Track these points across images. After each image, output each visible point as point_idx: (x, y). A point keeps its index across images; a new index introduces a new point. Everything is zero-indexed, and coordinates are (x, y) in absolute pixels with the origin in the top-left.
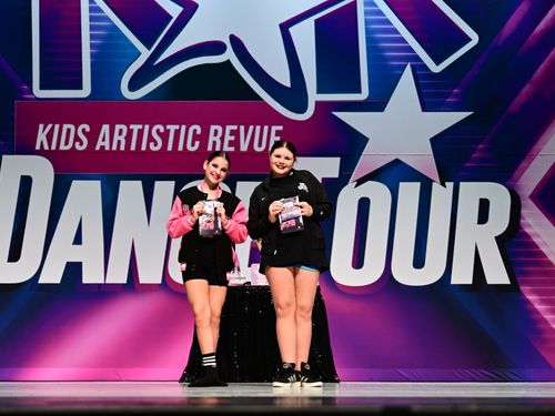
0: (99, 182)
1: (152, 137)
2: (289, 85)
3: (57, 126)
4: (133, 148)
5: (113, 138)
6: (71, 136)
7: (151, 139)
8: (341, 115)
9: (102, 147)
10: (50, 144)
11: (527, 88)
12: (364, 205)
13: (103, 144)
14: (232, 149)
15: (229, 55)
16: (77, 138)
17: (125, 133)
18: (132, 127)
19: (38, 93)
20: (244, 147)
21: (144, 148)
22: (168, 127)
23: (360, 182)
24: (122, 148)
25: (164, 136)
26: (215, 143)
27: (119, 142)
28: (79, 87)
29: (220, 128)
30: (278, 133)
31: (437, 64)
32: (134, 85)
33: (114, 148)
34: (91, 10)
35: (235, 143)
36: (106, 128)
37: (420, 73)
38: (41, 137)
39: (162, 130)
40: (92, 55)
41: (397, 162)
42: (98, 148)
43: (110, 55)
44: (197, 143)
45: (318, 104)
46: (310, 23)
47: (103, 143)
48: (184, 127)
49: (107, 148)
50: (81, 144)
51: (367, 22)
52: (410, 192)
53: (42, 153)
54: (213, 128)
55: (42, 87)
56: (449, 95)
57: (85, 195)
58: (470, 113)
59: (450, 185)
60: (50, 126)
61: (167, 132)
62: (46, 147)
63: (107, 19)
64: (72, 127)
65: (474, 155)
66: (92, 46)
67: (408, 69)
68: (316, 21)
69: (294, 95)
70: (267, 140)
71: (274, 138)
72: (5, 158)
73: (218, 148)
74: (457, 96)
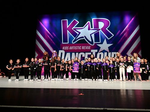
1: (75, 48)
2: (91, 41)
4: (73, 49)
5: (71, 48)
6: (66, 48)
8: (98, 45)
11: (120, 41)
12: (100, 55)
15: (84, 38)
18: (73, 47)
19: (63, 43)
23: (100, 52)
25: (77, 48)
28: (67, 42)
31: (109, 38)
32: (73, 42)
34: (69, 33)
35: (85, 48)
36: (70, 47)
37: (107, 39)
38: (63, 48)
41: (104, 50)
43: (71, 39)
44: (81, 48)
45: (95, 43)
46: (94, 34)
47: (70, 49)
48: (79, 47)
50: (68, 49)
51: (100, 34)
52: (106, 53)
53: (63, 50)
54: (83, 47)
57: (68, 55)
58: (113, 44)
59: (111, 53)
65: (113, 49)
67: (105, 39)
69: (92, 43)
70: (89, 48)
71: (90, 48)
72: (59, 50)
73: (83, 49)
74: (111, 42)
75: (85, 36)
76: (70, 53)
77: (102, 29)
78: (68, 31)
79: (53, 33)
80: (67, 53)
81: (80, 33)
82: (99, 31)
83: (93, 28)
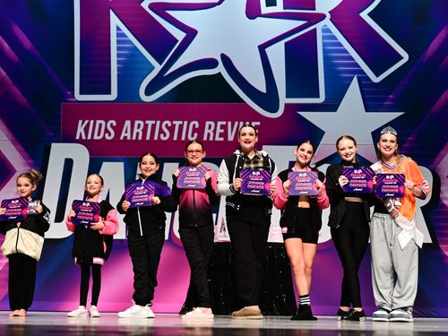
0: (122, 164)
1: (162, 130)
2: (265, 91)
3: (92, 122)
4: (148, 138)
5: (133, 130)
6: (102, 129)
7: (161, 131)
8: (304, 114)
9: (125, 137)
10: (86, 136)
13: (126, 135)
14: (222, 139)
15: (221, 69)
16: (107, 131)
17: (142, 127)
18: (147, 122)
19: (79, 97)
20: (231, 138)
21: (156, 138)
22: (174, 122)
23: (318, 165)
24: (140, 138)
25: (171, 129)
26: (209, 134)
27: (138, 134)
28: (109, 92)
29: (213, 124)
32: (149, 91)
33: (134, 138)
34: (118, 35)
35: (224, 135)
36: (128, 123)
37: (365, 83)
38: (80, 130)
39: (170, 125)
40: (119, 69)
42: (122, 138)
44: (196, 135)
45: (287, 105)
48: (186, 123)
49: (129, 138)
50: (110, 135)
51: (324, 45)
53: (80, 141)
54: (208, 123)
55: (81, 93)
56: (386, 99)
58: (401, 113)
60: (87, 122)
61: (174, 126)
62: (84, 137)
63: (130, 42)
64: (103, 122)
65: (405, 145)
66: (118, 62)
67: (355, 80)
68: (286, 44)
72: (53, 145)
73: (211, 139)
74: (392, 100)
75: (224, 57)
76: (121, 165)
77: (336, 15)
78: (112, 15)
79: (18, 31)
80: (105, 164)
81: (191, 34)
82: (319, 26)
83: (279, 8)
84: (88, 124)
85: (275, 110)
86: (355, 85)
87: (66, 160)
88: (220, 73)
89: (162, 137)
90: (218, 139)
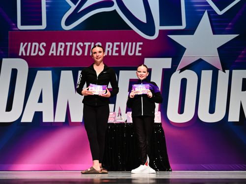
0: (51, 71)
1: (77, 49)
2: (145, 22)
3: (30, 44)
4: (68, 54)
5: (57, 49)
6: (37, 49)
7: (76, 50)
8: (172, 37)
9: (52, 54)
10: (26, 53)
12: (184, 82)
13: (53, 52)
14: (117, 54)
15: (116, 7)
16: (39, 50)
17: (63, 47)
18: (67, 44)
19: (20, 27)
20: (123, 53)
21: (73, 54)
22: (85, 44)
23: (182, 70)
24: (62, 54)
25: (83, 48)
26: (108, 51)
27: (61, 51)
28: (40, 24)
29: (111, 44)
30: (140, 46)
31: (221, 10)
32: (68, 23)
33: (58, 54)
35: (119, 51)
36: (54, 44)
38: (22, 49)
39: (82, 45)
40: (47, 8)
41: (200, 60)
42: (50, 54)
43: (55, 8)
45: (160, 31)
48: (93, 44)
49: (55, 54)
50: (42, 52)
52: (207, 75)
53: (22, 57)
54: (107, 44)
55: (22, 24)
56: (227, 26)
57: (44, 78)
58: (237, 35)
60: (26, 44)
61: (85, 46)
62: (24, 54)
64: (37, 44)
65: (240, 56)
66: (47, 4)
67: (206, 14)
69: (148, 27)
70: (135, 49)
71: (138, 49)
72: (4, 60)
73: (110, 54)
74: (231, 26)
76: (50, 73)
80: (39, 72)
84: (27, 46)
85: (152, 34)
86: (206, 17)
87: (13, 69)
88: (115, 10)
89: (77, 54)
90: (114, 54)
